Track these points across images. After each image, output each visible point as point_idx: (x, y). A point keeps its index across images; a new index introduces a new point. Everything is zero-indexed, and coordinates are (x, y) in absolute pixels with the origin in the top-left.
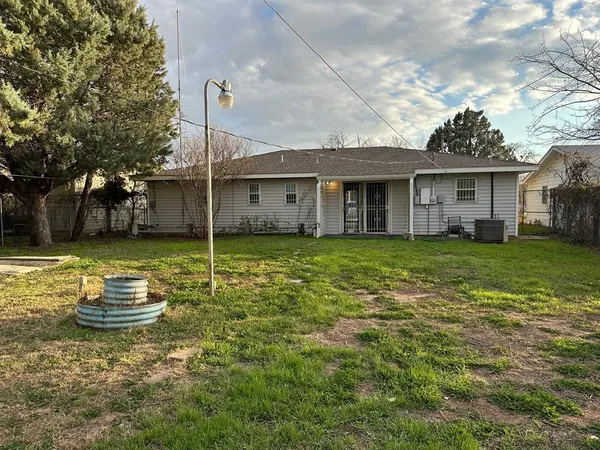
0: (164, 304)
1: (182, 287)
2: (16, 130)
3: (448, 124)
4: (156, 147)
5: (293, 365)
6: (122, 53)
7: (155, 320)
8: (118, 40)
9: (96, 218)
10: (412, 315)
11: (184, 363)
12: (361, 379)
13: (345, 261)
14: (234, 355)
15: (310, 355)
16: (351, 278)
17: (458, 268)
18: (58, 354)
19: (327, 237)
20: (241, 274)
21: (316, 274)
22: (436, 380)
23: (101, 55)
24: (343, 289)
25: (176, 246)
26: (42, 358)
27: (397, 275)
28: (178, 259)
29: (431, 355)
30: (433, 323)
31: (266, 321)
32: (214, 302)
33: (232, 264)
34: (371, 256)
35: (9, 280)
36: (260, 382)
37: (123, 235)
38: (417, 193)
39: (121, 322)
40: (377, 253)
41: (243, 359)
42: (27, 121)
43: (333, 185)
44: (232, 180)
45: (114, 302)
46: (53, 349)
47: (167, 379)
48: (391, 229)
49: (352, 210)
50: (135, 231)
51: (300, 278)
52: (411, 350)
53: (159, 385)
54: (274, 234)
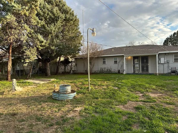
0: (75, 93)
1: (81, 88)
2: (41, 46)
3: (171, 36)
4: (77, 49)
5: (111, 116)
6: (68, 24)
7: (73, 98)
8: (67, 20)
9: (62, 69)
10: (155, 101)
11: (78, 112)
12: (135, 123)
13: (133, 82)
14: (93, 110)
15: (117, 113)
16: (135, 88)
17: (174, 85)
18: (46, 106)
19: (128, 74)
20: (99, 85)
21: (122, 86)
22: (162, 125)
23: (62, 24)
24: (132, 91)
25: (82, 76)
26: (42, 107)
27: (151, 87)
28: (81, 80)
29: (161, 116)
30: (163, 104)
31: (104, 100)
32: (90, 94)
33: (96, 82)
34: (142, 81)
35: (38, 85)
36: (100, 120)
37: (68, 73)
38: (159, 59)
39: (63, 98)
40: (144, 79)
41: (96, 112)
42: (43, 43)
43: (129, 57)
44: (98, 57)
45: (62, 92)
46: (44, 105)
47: (73, 116)
48: (150, 71)
49: (137, 65)
50: (72, 72)
51: (117, 87)
52: (154, 114)
53: (70, 118)
54: (110, 73)
